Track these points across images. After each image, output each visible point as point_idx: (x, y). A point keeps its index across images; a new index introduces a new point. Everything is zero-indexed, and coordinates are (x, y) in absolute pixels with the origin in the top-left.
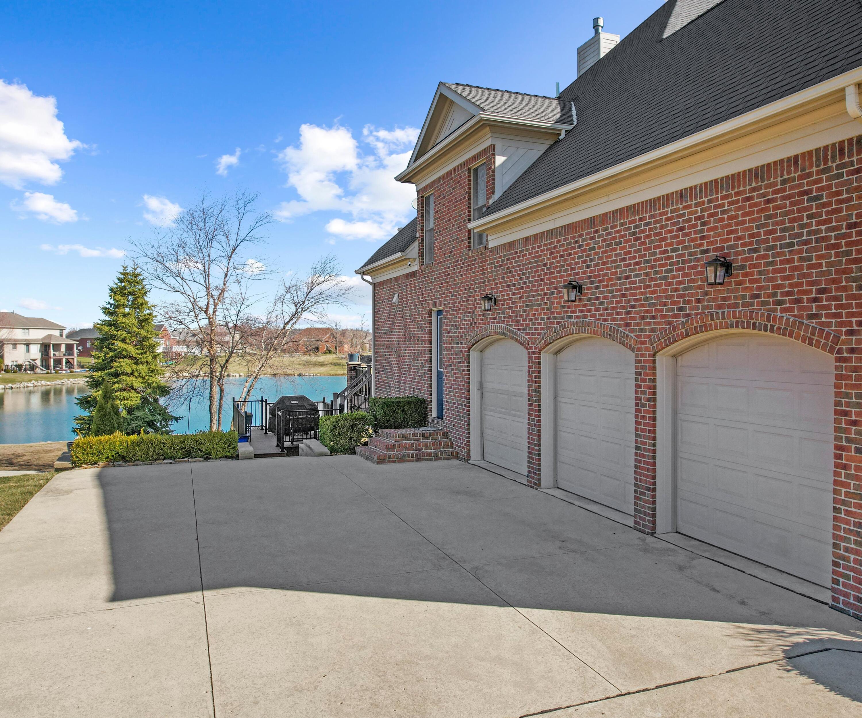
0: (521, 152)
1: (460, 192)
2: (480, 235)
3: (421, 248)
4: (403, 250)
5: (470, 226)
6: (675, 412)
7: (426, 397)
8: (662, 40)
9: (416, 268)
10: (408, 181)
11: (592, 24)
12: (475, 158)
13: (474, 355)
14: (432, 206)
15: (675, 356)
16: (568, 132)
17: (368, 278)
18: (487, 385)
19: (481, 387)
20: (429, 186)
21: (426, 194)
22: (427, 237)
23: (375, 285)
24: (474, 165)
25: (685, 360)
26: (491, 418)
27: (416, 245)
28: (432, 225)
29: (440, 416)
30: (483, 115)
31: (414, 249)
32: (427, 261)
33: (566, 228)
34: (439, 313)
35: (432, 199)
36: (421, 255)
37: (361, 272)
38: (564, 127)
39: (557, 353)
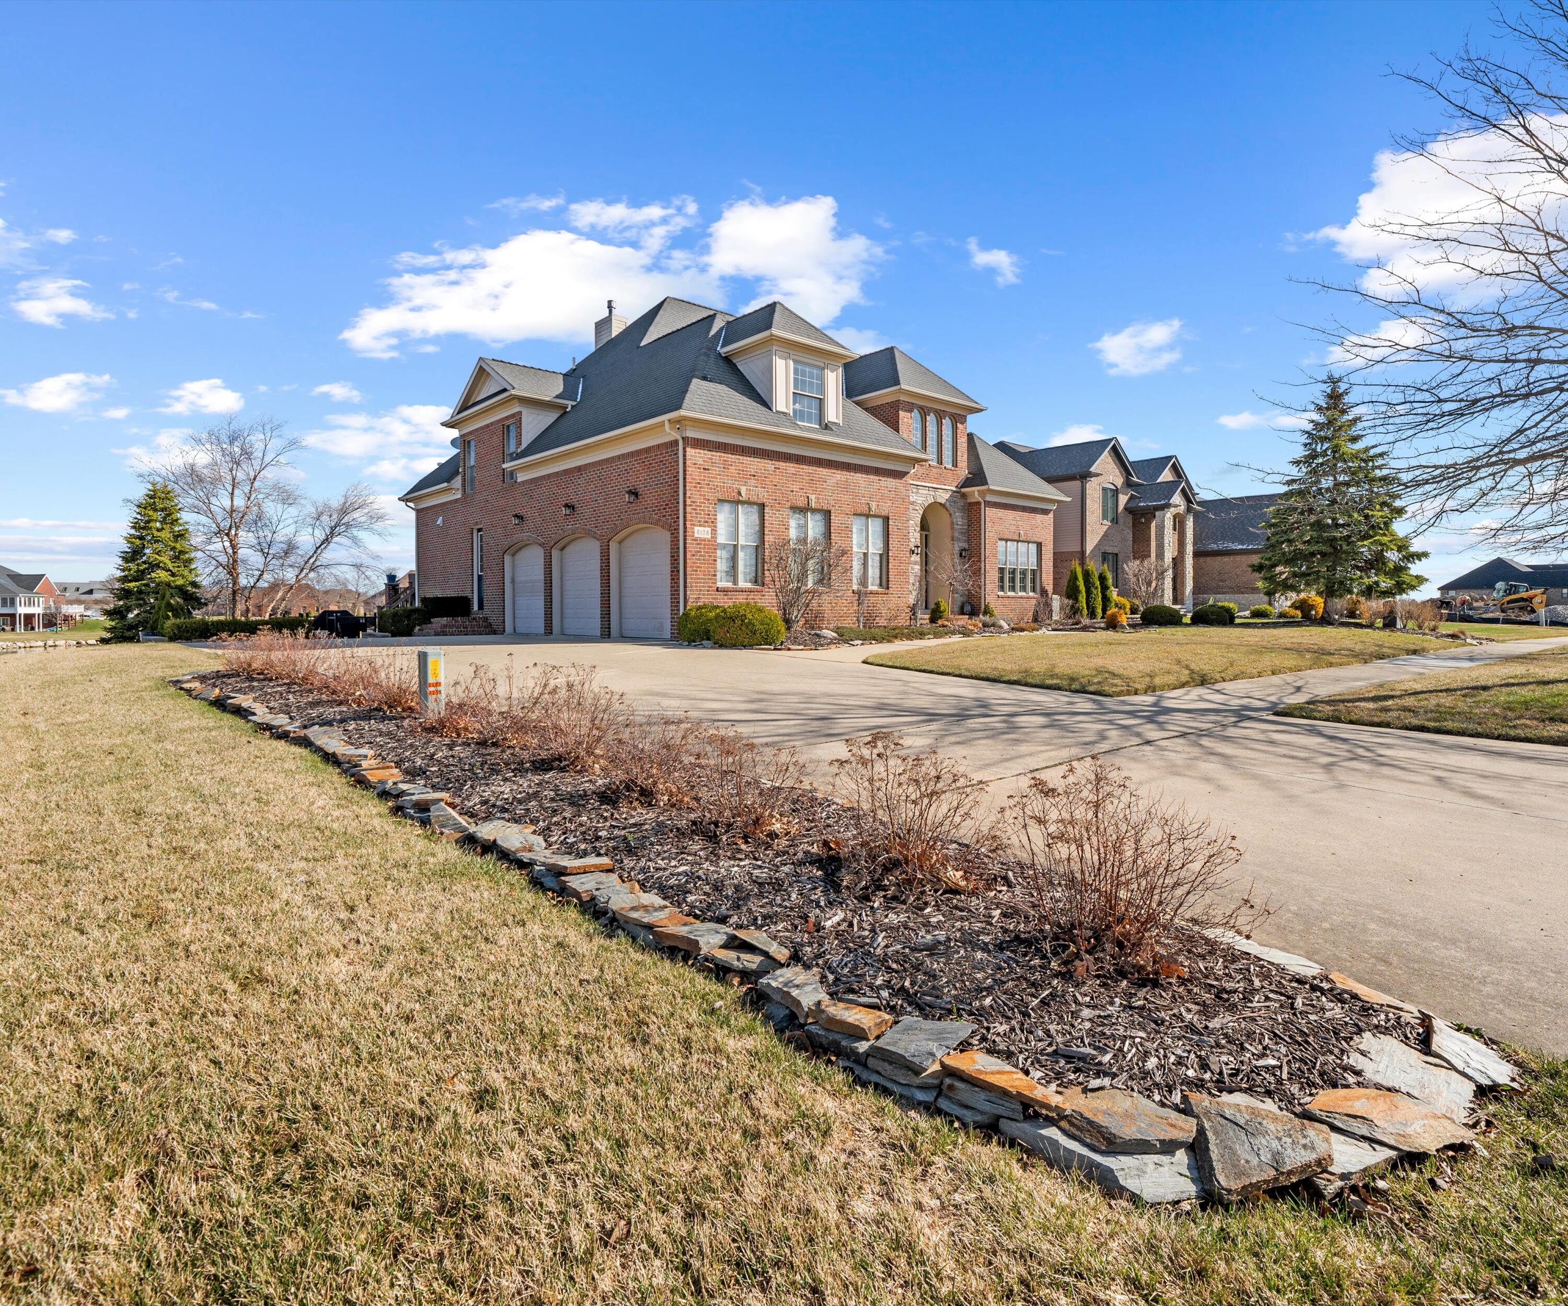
0: (541, 417)
1: (496, 440)
2: (512, 474)
3: (464, 480)
4: (448, 480)
5: (504, 466)
6: (620, 572)
7: (469, 595)
8: (639, 347)
9: (459, 496)
10: (452, 427)
11: (606, 304)
12: (507, 418)
13: (507, 559)
14: (473, 448)
15: (620, 542)
16: (573, 407)
17: (411, 504)
18: (517, 579)
19: (513, 581)
20: (471, 433)
21: (468, 439)
22: (468, 472)
23: (418, 512)
24: (507, 423)
25: (627, 543)
26: (521, 602)
27: (459, 479)
28: (472, 463)
29: (481, 606)
30: (513, 392)
31: (457, 482)
32: (468, 490)
33: (566, 472)
34: (479, 530)
35: (473, 443)
36: (464, 486)
37: (405, 499)
38: (570, 403)
39: (562, 549)
